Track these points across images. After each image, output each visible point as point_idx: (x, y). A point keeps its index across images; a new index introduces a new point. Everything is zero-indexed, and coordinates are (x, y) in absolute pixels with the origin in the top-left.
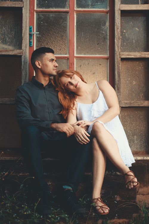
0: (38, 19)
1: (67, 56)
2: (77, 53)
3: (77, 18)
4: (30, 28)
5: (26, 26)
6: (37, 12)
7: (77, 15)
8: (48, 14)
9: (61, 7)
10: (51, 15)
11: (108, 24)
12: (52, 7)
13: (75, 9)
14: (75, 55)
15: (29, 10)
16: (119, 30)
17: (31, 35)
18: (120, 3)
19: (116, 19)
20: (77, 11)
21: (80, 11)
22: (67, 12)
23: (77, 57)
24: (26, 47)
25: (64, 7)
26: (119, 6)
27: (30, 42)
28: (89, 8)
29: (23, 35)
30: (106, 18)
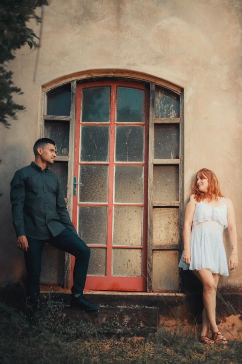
0: (82, 170)
1: (107, 203)
2: (116, 201)
3: (116, 170)
4: (75, 179)
5: (71, 178)
6: (81, 165)
7: (116, 167)
8: (90, 166)
9: (102, 160)
10: (94, 167)
11: (143, 175)
12: (94, 160)
13: (114, 162)
14: (114, 203)
15: (74, 163)
16: (151, 182)
17: (75, 185)
18: (153, 158)
19: (149, 172)
20: (116, 164)
21: (119, 164)
22: (107, 165)
23: (115, 205)
24: (70, 196)
25: (105, 160)
26: (152, 160)
27: (74, 192)
28: (126, 161)
29: (68, 185)
30: (142, 170)
